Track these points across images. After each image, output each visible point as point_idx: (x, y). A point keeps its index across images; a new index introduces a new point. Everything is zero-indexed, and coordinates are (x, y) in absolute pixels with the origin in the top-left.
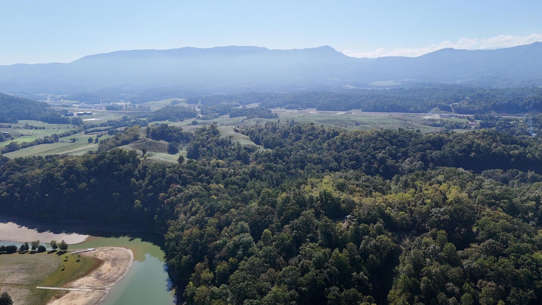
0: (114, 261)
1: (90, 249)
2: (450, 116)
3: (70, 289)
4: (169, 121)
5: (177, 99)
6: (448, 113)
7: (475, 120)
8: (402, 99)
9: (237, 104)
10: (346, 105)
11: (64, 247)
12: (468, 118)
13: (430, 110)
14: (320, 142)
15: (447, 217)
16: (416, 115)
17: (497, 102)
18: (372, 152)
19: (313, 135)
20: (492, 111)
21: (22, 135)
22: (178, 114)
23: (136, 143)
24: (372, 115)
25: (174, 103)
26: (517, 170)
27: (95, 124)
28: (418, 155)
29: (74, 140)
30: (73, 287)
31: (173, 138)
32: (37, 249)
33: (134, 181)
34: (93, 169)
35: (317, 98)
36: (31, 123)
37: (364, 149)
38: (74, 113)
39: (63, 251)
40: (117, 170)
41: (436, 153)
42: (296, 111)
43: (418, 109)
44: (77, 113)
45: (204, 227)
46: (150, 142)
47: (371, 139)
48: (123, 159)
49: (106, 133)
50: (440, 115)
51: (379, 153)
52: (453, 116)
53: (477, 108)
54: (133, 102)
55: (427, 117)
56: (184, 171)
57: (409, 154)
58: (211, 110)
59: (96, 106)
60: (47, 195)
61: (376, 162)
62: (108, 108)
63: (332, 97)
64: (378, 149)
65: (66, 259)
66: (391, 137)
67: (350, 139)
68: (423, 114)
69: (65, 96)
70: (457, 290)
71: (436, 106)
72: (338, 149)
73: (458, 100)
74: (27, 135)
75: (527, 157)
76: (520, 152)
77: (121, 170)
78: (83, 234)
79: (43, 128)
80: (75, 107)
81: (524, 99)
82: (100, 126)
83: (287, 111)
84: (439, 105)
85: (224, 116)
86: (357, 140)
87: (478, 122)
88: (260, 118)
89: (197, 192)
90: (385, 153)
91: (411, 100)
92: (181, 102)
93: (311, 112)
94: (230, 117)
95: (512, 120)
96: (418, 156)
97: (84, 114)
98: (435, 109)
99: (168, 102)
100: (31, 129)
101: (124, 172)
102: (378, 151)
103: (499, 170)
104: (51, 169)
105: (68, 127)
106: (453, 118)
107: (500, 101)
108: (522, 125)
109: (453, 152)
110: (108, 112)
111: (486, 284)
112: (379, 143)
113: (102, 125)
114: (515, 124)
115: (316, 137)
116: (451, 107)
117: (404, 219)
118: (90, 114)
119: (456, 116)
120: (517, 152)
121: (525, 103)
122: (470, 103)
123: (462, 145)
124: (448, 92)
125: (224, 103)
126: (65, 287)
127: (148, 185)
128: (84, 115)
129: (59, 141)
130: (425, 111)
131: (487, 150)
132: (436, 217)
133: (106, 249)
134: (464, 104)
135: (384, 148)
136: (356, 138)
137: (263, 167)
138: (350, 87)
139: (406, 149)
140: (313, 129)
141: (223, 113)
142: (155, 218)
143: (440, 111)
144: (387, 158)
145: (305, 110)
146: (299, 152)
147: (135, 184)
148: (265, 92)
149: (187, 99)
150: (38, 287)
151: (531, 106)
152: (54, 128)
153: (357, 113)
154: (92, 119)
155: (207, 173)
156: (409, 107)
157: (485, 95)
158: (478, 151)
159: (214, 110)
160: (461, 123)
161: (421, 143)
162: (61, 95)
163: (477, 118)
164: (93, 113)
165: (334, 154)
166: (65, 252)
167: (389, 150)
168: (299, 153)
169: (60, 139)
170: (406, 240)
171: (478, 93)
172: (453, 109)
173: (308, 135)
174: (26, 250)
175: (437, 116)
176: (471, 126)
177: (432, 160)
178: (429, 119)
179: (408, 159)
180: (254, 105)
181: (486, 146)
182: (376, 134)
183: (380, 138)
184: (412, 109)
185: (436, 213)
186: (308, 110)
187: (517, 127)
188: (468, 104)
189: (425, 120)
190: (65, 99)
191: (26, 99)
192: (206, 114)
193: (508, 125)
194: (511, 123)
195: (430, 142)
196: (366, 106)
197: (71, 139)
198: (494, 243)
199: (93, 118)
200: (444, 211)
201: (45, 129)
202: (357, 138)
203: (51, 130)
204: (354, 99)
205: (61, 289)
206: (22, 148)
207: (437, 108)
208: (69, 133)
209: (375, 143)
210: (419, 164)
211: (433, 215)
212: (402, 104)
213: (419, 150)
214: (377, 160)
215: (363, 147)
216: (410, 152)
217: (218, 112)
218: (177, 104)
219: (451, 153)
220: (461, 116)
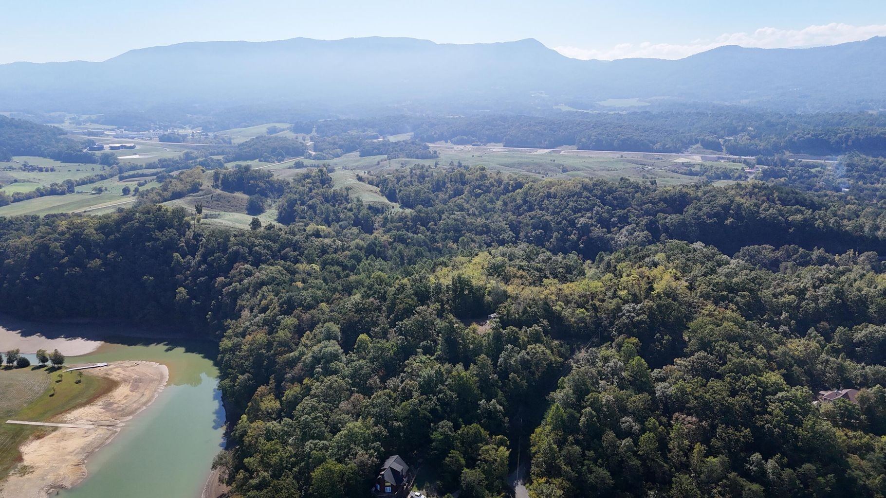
0: (136, 384)
1: (100, 364)
2: (719, 158)
3: (60, 425)
4: (260, 161)
5: (278, 125)
6: (715, 154)
7: (757, 166)
8: (643, 129)
9: (375, 134)
10: (552, 139)
11: (58, 360)
12: (745, 162)
13: (686, 148)
14: (491, 198)
16: (663, 155)
17: (795, 135)
18: (570, 215)
19: (482, 187)
20: (786, 150)
21: (16, 181)
22: (274, 150)
23: (194, 196)
24: (592, 156)
25: (273, 130)
26: (796, 247)
27: (137, 165)
28: (644, 221)
29: (100, 190)
30: (65, 422)
31: (258, 189)
32: (15, 363)
33: (177, 257)
34: (112, 237)
35: (506, 126)
36: (33, 161)
37: (558, 210)
38: (105, 146)
39: (56, 366)
40: (150, 239)
41: (673, 218)
42: (469, 147)
43: (667, 146)
44: (110, 145)
45: (275, 330)
46: (219, 195)
47: (571, 195)
48: (162, 222)
49: (153, 180)
50: (702, 157)
51: (582, 216)
52: (723, 158)
53: (762, 145)
54: (206, 129)
55: (681, 160)
56: (257, 242)
57: (630, 220)
58: (330, 143)
59: (142, 134)
60: (37, 278)
61: (574, 231)
62: (162, 139)
64: (579, 211)
65: (59, 379)
66: (604, 191)
67: (539, 193)
68: (674, 154)
69: (94, 117)
70: (636, 427)
71: (697, 142)
72: (517, 210)
73: (733, 132)
74: (24, 181)
75: (816, 226)
76: (805, 219)
77: (158, 239)
79: (52, 170)
80: (108, 135)
81: (839, 132)
82: (146, 168)
83: (456, 147)
84: (703, 141)
85: (351, 153)
86: (549, 196)
87: (761, 168)
88: (408, 158)
89: (273, 277)
90: (591, 218)
91: (658, 131)
92: (283, 130)
93: (494, 150)
94: (361, 156)
95: (814, 166)
97: (122, 147)
98: (694, 147)
99: (261, 129)
100: (32, 171)
101: (163, 242)
102: (580, 214)
103: (767, 246)
104: (45, 237)
105: (93, 169)
106: (723, 161)
107: (801, 134)
108: (829, 175)
109: (699, 217)
110: (161, 144)
111: (684, 419)
112: (583, 201)
113: (150, 166)
114: (819, 172)
115: (488, 191)
116: (722, 143)
117: (582, 320)
118: (131, 148)
119: (729, 159)
120: (799, 217)
121: (840, 138)
122: (753, 137)
124: (720, 118)
125: (354, 133)
126: (52, 422)
127: (199, 264)
128: (121, 150)
130: (678, 149)
131: (753, 214)
132: (628, 317)
133: (127, 363)
134: (743, 139)
135: (590, 209)
136: (548, 192)
137: (390, 237)
138: (565, 108)
139: (626, 211)
140: (484, 177)
141: (349, 149)
142: (208, 316)
143: (703, 150)
144: (592, 225)
145: (485, 145)
146: (455, 214)
147: (178, 262)
148: (424, 115)
149: (293, 125)
150: (9, 421)
151: (850, 143)
152: (69, 171)
153: (569, 152)
154: (134, 157)
155: (295, 246)
156: (654, 143)
157: (778, 124)
158: (738, 216)
159: (335, 144)
160: (731, 171)
161: (651, 202)
162: (87, 116)
163: (760, 162)
164: (137, 146)
165: (510, 218)
166: (60, 368)
167: (598, 212)
168: (453, 216)
169: (76, 189)
170: (580, 352)
171: (768, 122)
172: (724, 148)
173: (475, 188)
175: (697, 159)
176: (748, 175)
177: (666, 229)
178: (683, 163)
179: (626, 228)
180: (402, 137)
181: (752, 207)
182: (580, 186)
183: (585, 193)
184: (658, 146)
185: (629, 311)
186: (489, 146)
187: (822, 176)
189: (676, 164)
190: (93, 122)
191: (26, 122)
192: (322, 151)
193: (807, 174)
194: (813, 170)
195: (665, 200)
196: (583, 140)
197: (95, 189)
198: (705, 358)
199: (135, 154)
201: (55, 171)
202: (550, 194)
203: (64, 173)
204: (566, 129)
205: (46, 424)
206: (13, 202)
207: (699, 145)
208: (92, 179)
209: (576, 201)
210: (641, 235)
211: (624, 315)
212: (642, 138)
213: (647, 213)
214: (577, 229)
215: (557, 207)
216: (632, 216)
217: (341, 147)
218: (276, 133)
219: (695, 219)
220: (735, 159)
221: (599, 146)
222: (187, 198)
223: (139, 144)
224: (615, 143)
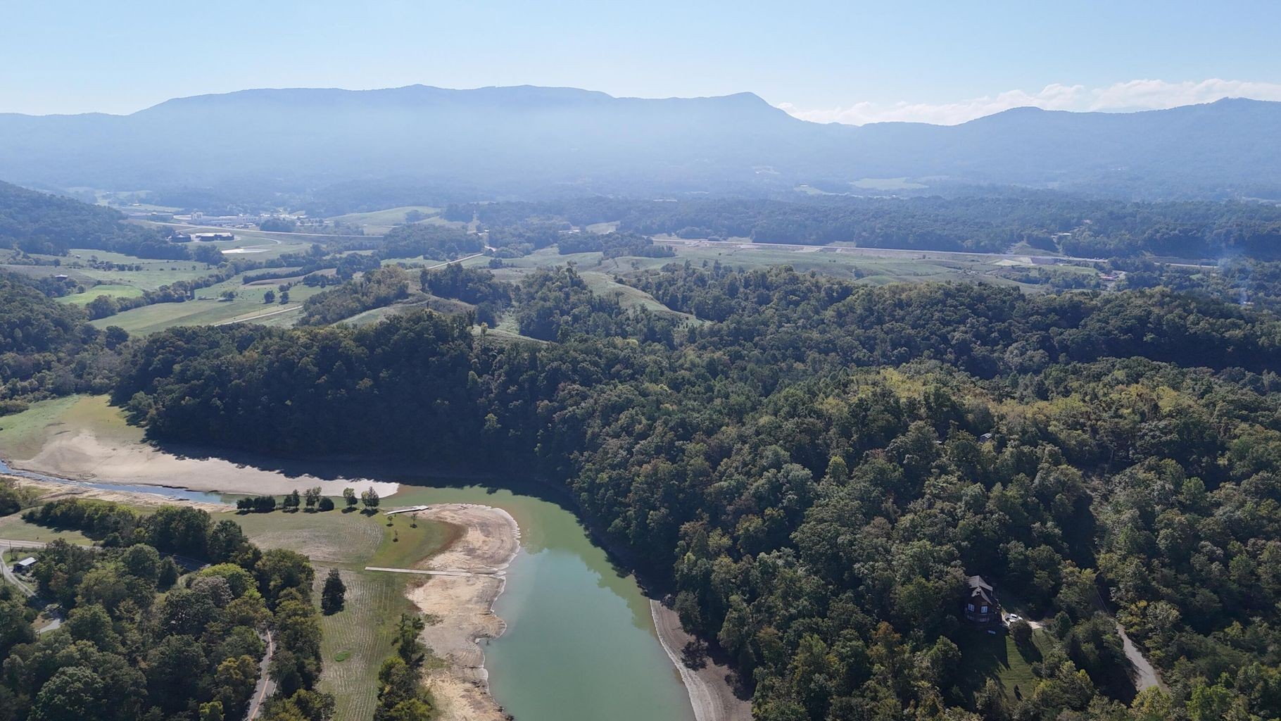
0: (485, 527)
1: (418, 508)
2: (1056, 261)
3: (431, 572)
4: (425, 258)
5: (420, 209)
6: (1050, 255)
7: (1114, 271)
8: (944, 220)
9: (564, 223)
10: (819, 233)
11: (372, 502)
12: (1096, 266)
13: (1008, 247)
14: (815, 308)
15: (1175, 436)
16: (979, 256)
17: (1156, 231)
18: (939, 329)
19: (798, 293)
20: (1147, 251)
21: (99, 283)
22: (442, 244)
23: (405, 303)
24: (881, 256)
25: (415, 216)
26: (1242, 369)
27: (254, 262)
28: (1035, 337)
29: (230, 296)
30: (433, 569)
31: (479, 295)
32: (316, 506)
33: (473, 375)
35: (751, 213)
36: (102, 256)
37: (922, 322)
38: (192, 236)
39: (370, 508)
40: (435, 354)
41: (1070, 334)
42: (705, 243)
43: (982, 244)
44: (197, 234)
45: (678, 458)
46: (436, 302)
47: (934, 303)
48: (442, 334)
49: (299, 282)
50: (1032, 259)
51: (954, 331)
52: (1061, 261)
53: (1112, 244)
54: (310, 213)
55: (1007, 263)
57: (1013, 336)
58: (514, 236)
59: (230, 219)
60: (288, 402)
61: (950, 350)
62: (265, 226)
63: (785, 213)
64: (949, 323)
65: (389, 522)
66: (972, 299)
67: (885, 301)
68: (993, 254)
69: (142, 194)
70: (1219, 551)
71: (1021, 238)
72: (861, 321)
73: (1067, 226)
74: (112, 283)
75: (1260, 343)
76: (1245, 335)
77: (443, 355)
78: (385, 482)
79: (138, 268)
80: (179, 221)
81: (1215, 227)
82: (266, 267)
83: (687, 242)
84: (1029, 236)
85: (544, 250)
86: (900, 305)
87: (1122, 275)
88: (636, 256)
89: (627, 398)
90: (966, 332)
91: (964, 223)
92: (428, 216)
93: (742, 247)
94: (561, 253)
95: (1198, 272)
96: (1034, 339)
97: (216, 237)
98: (1019, 245)
99: (398, 214)
100: (109, 270)
101: (451, 357)
102: (950, 328)
103: (1205, 369)
104: (286, 351)
105: (194, 268)
106: (1061, 265)
107: (1163, 230)
108: (1217, 284)
109: (1109, 332)
110: (267, 234)
111: (1264, 544)
112: (950, 311)
113: (271, 264)
114: (1202, 279)
115: (805, 298)
116: (1055, 240)
117: (1082, 443)
118: (231, 238)
119: (1069, 262)
120: (1238, 333)
121: (1218, 235)
122: (1097, 234)
123: (1126, 317)
124: (1041, 207)
125: (535, 221)
126: (419, 569)
127: (505, 386)
128: (215, 241)
129: (197, 297)
130: (1000, 247)
131: (1179, 329)
132: (1153, 437)
133: (454, 506)
134: (1085, 237)
135: (962, 321)
136: (899, 299)
137: (724, 355)
138: (812, 192)
139: (1006, 324)
140: (794, 280)
141: (541, 243)
142: (536, 449)
143: (1031, 250)
144: (971, 342)
145: (725, 240)
146: (783, 326)
147: (475, 382)
148: (620, 197)
149: (445, 209)
150: (367, 568)
151: (1232, 242)
152: (161, 270)
153: (847, 250)
154: (238, 251)
155: (627, 363)
156: (963, 239)
157: (1125, 217)
158: (1158, 330)
159: (520, 235)
160: (1085, 277)
161: (1037, 313)
162: (130, 193)
163: (1118, 268)
164: (235, 237)
165: (856, 332)
166: (375, 512)
167: (973, 326)
168: (783, 329)
169: (198, 293)
170: (1092, 481)
171: (1111, 213)
172: (1060, 247)
173: (787, 293)
174: (294, 507)
175: (1025, 261)
176: (1107, 283)
177: (1064, 348)
178: (1013, 267)
179: (1015, 345)
180: (606, 229)
181: (1177, 320)
182: (941, 291)
183: (950, 301)
184: (969, 243)
185: (1151, 430)
186: (732, 241)
187: (1208, 286)
188: (1092, 236)
189: (1002, 268)
190: (142, 201)
191: (71, 200)
192: (506, 245)
193: (1188, 283)
194: (1194, 277)
195: (1054, 310)
196: (864, 234)
197: (224, 294)
198: (1269, 479)
199: (237, 248)
200: (1166, 427)
201: (141, 269)
202: (900, 301)
203: (159, 276)
204: (836, 219)
205: (413, 571)
206: (120, 311)
207: (1024, 243)
208: (208, 280)
209: (941, 311)
210: (1038, 355)
211: (1146, 434)
212: (946, 233)
213: (1035, 327)
214: (952, 346)
215: (919, 319)
216: (1016, 330)
217: (529, 240)
218: (420, 220)
219: (1104, 335)
220: (1080, 262)
221: (887, 242)
222: (395, 306)
223: (239, 234)
224: (911, 239)
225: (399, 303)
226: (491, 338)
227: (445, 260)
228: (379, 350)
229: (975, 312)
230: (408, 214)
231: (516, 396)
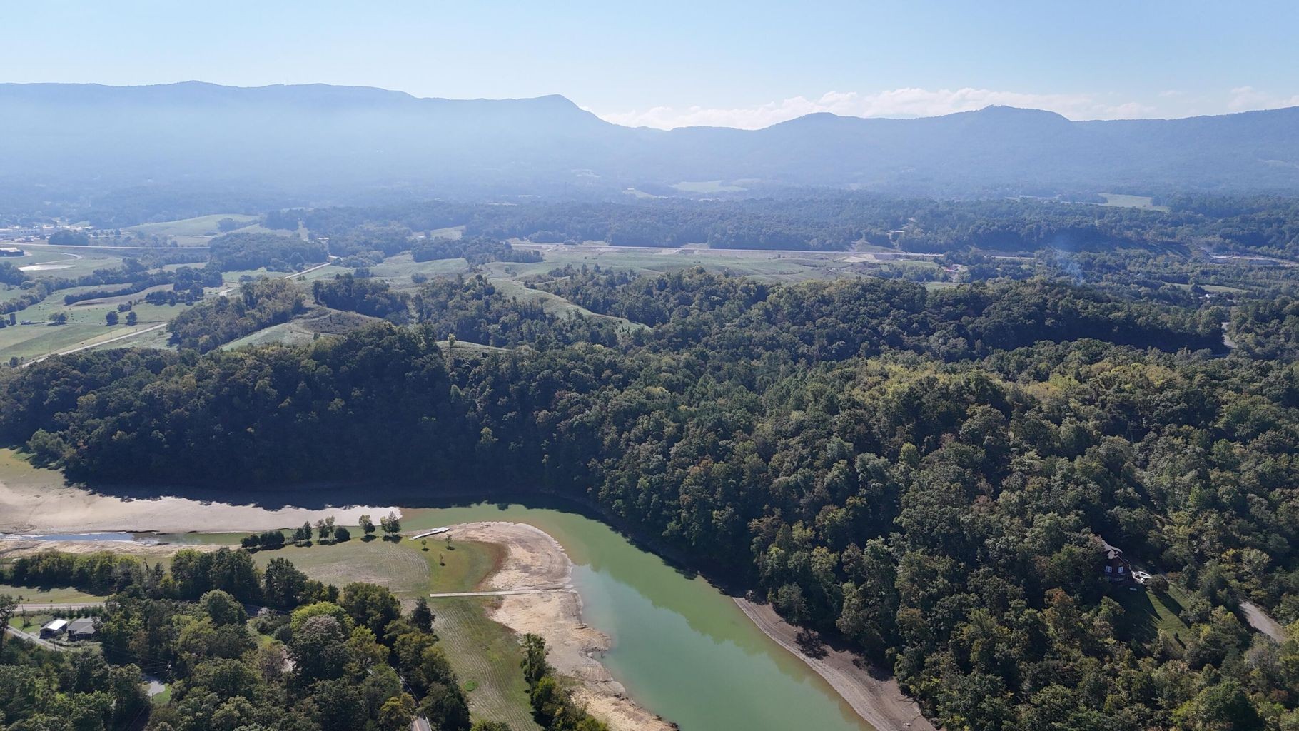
1: (439, 530)
2: (896, 256)
3: (500, 593)
4: (268, 269)
6: (888, 251)
7: (953, 265)
8: (787, 221)
9: (404, 228)
11: (394, 526)
12: (935, 260)
13: (850, 245)
15: (1183, 405)
16: (827, 254)
17: (979, 227)
18: (868, 322)
19: (718, 293)
20: (972, 245)
22: (285, 254)
25: (224, 226)
27: (67, 280)
28: (951, 326)
29: (61, 319)
30: (500, 590)
31: (378, 306)
32: (331, 537)
35: (602, 217)
37: (851, 316)
39: (390, 535)
40: (409, 368)
41: (979, 322)
42: (562, 247)
43: (827, 242)
45: (728, 458)
46: (338, 315)
47: (856, 298)
49: (139, 300)
50: (876, 255)
51: (882, 323)
52: (900, 256)
53: (942, 240)
55: (854, 260)
57: (932, 326)
58: (357, 243)
60: (250, 430)
62: (54, 240)
63: (635, 216)
64: (875, 316)
67: (809, 298)
68: (839, 252)
71: (859, 236)
72: (792, 317)
73: (897, 224)
75: (1138, 323)
76: (1125, 316)
77: (419, 369)
78: (381, 506)
81: (1026, 222)
84: (867, 234)
85: (396, 257)
86: (824, 301)
87: (961, 268)
88: (503, 261)
90: (892, 324)
91: (805, 223)
93: (600, 250)
95: (1021, 264)
96: (951, 328)
98: (859, 242)
99: (209, 223)
102: (877, 321)
107: (984, 226)
112: (872, 305)
114: (1030, 270)
115: (725, 298)
116: (890, 237)
118: (21, 254)
119: (908, 257)
120: (1119, 315)
121: (1030, 230)
122: (926, 231)
123: (1026, 305)
124: (866, 207)
126: (484, 591)
127: (493, 398)
128: (3, 258)
130: (842, 247)
131: (1072, 313)
133: (475, 525)
134: (917, 233)
135: (885, 313)
136: (821, 296)
138: (641, 195)
139: (922, 315)
140: (710, 280)
141: (391, 251)
142: (544, 460)
143: (871, 247)
144: (900, 333)
151: (1042, 236)
153: (704, 251)
156: (809, 239)
157: (943, 215)
159: (365, 243)
160: (928, 271)
161: (947, 303)
163: (954, 261)
164: (25, 253)
166: (401, 537)
167: (895, 318)
169: (20, 316)
171: (930, 211)
172: (896, 244)
173: (707, 294)
174: (306, 540)
175: (869, 257)
177: (978, 335)
178: (862, 263)
179: (937, 334)
182: (859, 287)
183: (869, 296)
184: (814, 242)
186: (587, 244)
188: (922, 233)
189: (853, 264)
192: (354, 253)
194: (1023, 267)
195: (960, 300)
196: (716, 235)
204: (685, 222)
205: (481, 594)
207: (863, 240)
208: (21, 302)
209: (865, 305)
212: (791, 232)
213: (949, 316)
214: (884, 338)
215: (848, 313)
217: (377, 248)
218: (235, 229)
219: (1012, 321)
220: (918, 257)
221: (740, 243)
222: (296, 321)
223: (29, 249)
224: (762, 239)
225: (298, 318)
226: (458, 349)
227: (291, 271)
228: (344, 368)
229: (892, 305)
230: (219, 222)
231: (508, 408)
